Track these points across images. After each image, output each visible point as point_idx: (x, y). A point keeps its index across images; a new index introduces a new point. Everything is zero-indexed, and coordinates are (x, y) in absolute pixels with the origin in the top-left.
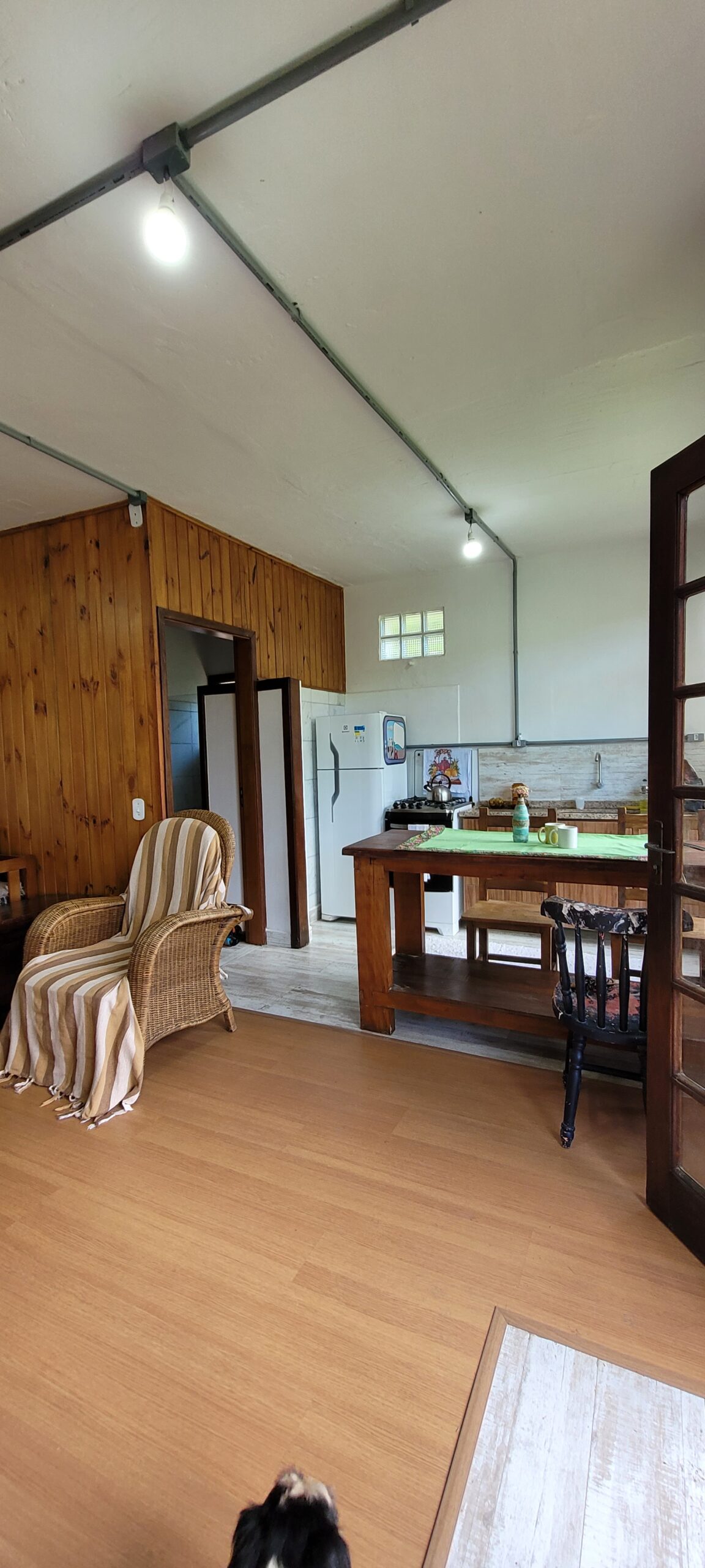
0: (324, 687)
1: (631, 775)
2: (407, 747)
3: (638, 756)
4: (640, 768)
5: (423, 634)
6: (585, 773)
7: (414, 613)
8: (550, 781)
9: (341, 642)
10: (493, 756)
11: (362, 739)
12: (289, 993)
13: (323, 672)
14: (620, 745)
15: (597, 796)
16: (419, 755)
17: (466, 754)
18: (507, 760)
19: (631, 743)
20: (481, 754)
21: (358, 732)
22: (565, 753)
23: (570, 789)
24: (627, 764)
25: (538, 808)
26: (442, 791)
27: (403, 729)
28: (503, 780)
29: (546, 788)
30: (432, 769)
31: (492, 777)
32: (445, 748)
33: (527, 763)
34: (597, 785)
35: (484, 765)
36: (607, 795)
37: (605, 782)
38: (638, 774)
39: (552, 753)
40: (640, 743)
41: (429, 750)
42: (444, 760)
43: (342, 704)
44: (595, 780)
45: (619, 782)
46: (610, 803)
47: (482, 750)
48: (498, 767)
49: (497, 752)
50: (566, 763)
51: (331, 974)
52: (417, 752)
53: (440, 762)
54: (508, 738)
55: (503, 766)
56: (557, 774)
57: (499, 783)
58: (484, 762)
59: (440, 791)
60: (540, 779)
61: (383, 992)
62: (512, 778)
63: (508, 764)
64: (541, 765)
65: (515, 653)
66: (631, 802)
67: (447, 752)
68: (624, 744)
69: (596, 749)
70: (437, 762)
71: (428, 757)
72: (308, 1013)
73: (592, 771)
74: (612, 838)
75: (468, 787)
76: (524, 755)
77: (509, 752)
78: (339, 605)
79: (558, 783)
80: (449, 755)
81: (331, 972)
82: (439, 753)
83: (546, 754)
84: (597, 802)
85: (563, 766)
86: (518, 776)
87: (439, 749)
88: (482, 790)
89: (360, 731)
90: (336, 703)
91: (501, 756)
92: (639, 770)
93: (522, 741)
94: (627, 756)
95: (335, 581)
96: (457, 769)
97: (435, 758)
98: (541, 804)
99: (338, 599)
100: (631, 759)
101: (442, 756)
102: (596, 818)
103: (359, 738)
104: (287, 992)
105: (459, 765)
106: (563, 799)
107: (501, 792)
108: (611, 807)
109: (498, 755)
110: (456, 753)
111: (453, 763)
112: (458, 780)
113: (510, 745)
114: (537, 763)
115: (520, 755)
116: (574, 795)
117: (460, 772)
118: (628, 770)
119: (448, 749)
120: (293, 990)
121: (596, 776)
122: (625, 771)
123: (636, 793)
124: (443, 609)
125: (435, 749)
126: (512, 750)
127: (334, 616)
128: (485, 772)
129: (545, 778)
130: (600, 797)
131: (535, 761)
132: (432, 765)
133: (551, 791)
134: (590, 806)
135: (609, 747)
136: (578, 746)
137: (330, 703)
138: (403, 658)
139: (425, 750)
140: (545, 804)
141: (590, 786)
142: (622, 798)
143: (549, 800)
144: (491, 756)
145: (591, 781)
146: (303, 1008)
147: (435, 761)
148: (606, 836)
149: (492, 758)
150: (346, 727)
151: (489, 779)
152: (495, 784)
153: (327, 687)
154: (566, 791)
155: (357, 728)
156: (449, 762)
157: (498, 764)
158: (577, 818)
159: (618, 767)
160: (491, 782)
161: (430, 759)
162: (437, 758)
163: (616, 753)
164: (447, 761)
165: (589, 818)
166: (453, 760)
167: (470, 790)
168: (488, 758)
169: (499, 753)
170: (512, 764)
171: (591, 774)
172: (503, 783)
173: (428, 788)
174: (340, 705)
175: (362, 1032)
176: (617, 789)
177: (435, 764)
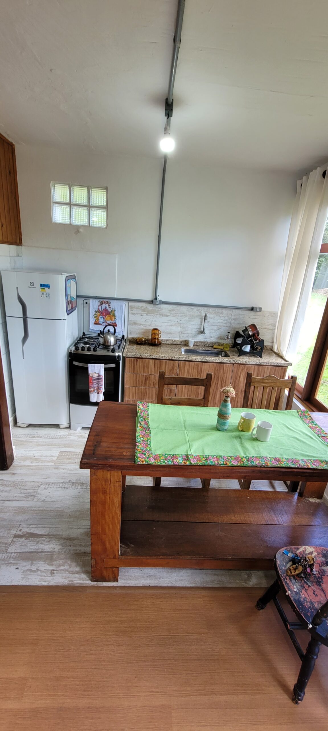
0: (5, 240)
1: (220, 328)
2: (78, 296)
3: (226, 317)
4: (226, 324)
5: (89, 207)
6: (195, 325)
7: (81, 186)
8: (174, 328)
9: (15, 198)
10: (139, 309)
11: (47, 295)
12: (12, 541)
13: (2, 226)
14: (217, 309)
15: (201, 338)
16: (86, 303)
17: (121, 306)
18: (148, 312)
19: (222, 309)
20: (131, 306)
21: (44, 289)
22: (185, 311)
23: (185, 333)
24: (219, 321)
25: (165, 344)
26: (110, 337)
27: (75, 283)
28: (144, 325)
29: (171, 332)
30: (97, 315)
31: (137, 322)
32: (106, 300)
33: (161, 315)
34: (202, 332)
35: (133, 314)
36: (206, 338)
37: (205, 331)
38: (224, 327)
39: (177, 310)
40: (228, 309)
41: (94, 300)
42: (106, 309)
43: (20, 255)
44: (200, 328)
45: (213, 331)
46: (207, 343)
47: (131, 304)
48: (142, 316)
49: (142, 306)
50: (184, 317)
51: (43, 501)
52: (85, 301)
53: (102, 310)
54: (150, 297)
55: (145, 316)
56: (178, 324)
57: (142, 327)
58: (133, 312)
59: (109, 337)
60: (168, 326)
61: (115, 557)
62: (150, 324)
63: (148, 315)
64: (169, 317)
65: (159, 237)
66: (218, 343)
67: (108, 303)
68: (219, 309)
69: (204, 311)
70: (100, 310)
71: (93, 306)
72: (38, 570)
73: (199, 323)
74: (270, 413)
75: (122, 328)
76: (160, 310)
77: (150, 307)
78: (11, 161)
79: (179, 329)
80: (109, 305)
81: (43, 498)
82: (101, 303)
83: (173, 310)
84: (200, 342)
85: (183, 319)
86: (154, 323)
87: (102, 300)
88: (130, 330)
89: (45, 288)
90: (15, 255)
91: (144, 309)
92: (225, 325)
93: (160, 301)
94: (220, 316)
95: (8, 135)
96: (114, 315)
97: (99, 306)
98: (167, 341)
99: (11, 156)
100: (222, 318)
101: (104, 306)
102: (211, 361)
103: (45, 294)
104: (10, 541)
105: (116, 313)
106: (180, 339)
107: (142, 332)
108: (207, 345)
109: (142, 308)
110: (114, 305)
111: (112, 311)
112: (115, 323)
113: (152, 302)
114: (167, 316)
115: (157, 309)
116: (187, 337)
117: (117, 318)
118: (219, 324)
119: (108, 301)
120: (16, 536)
121: (201, 327)
122: (217, 324)
123: (221, 338)
124: (106, 189)
125: (99, 300)
126: (152, 306)
127: (8, 171)
128: (132, 318)
129: (171, 326)
130: (202, 339)
131: (166, 314)
132: (96, 312)
133: (174, 333)
134: (196, 344)
135: (211, 310)
136: (193, 307)
137: (11, 255)
138: (72, 224)
139: (91, 300)
140: (170, 341)
141: (197, 332)
142: (213, 340)
143: (172, 339)
144: (137, 308)
145: (198, 329)
146: (32, 564)
147: (98, 309)
148: (265, 411)
149: (138, 310)
150: (32, 284)
151: (135, 323)
152: (139, 327)
153: (7, 240)
154: (182, 335)
155: (43, 286)
156: (109, 310)
157: (142, 314)
158: (200, 360)
159: (214, 322)
160: (136, 326)
161: (95, 307)
162: (100, 307)
163: (213, 314)
164: (107, 310)
165: (207, 361)
166: (111, 309)
167: (123, 331)
168: (136, 310)
169: (143, 307)
170: (151, 315)
171: (198, 325)
172: (144, 327)
173: (101, 335)
174: (18, 256)
175: (93, 587)
176: (212, 335)
177: (99, 311)
